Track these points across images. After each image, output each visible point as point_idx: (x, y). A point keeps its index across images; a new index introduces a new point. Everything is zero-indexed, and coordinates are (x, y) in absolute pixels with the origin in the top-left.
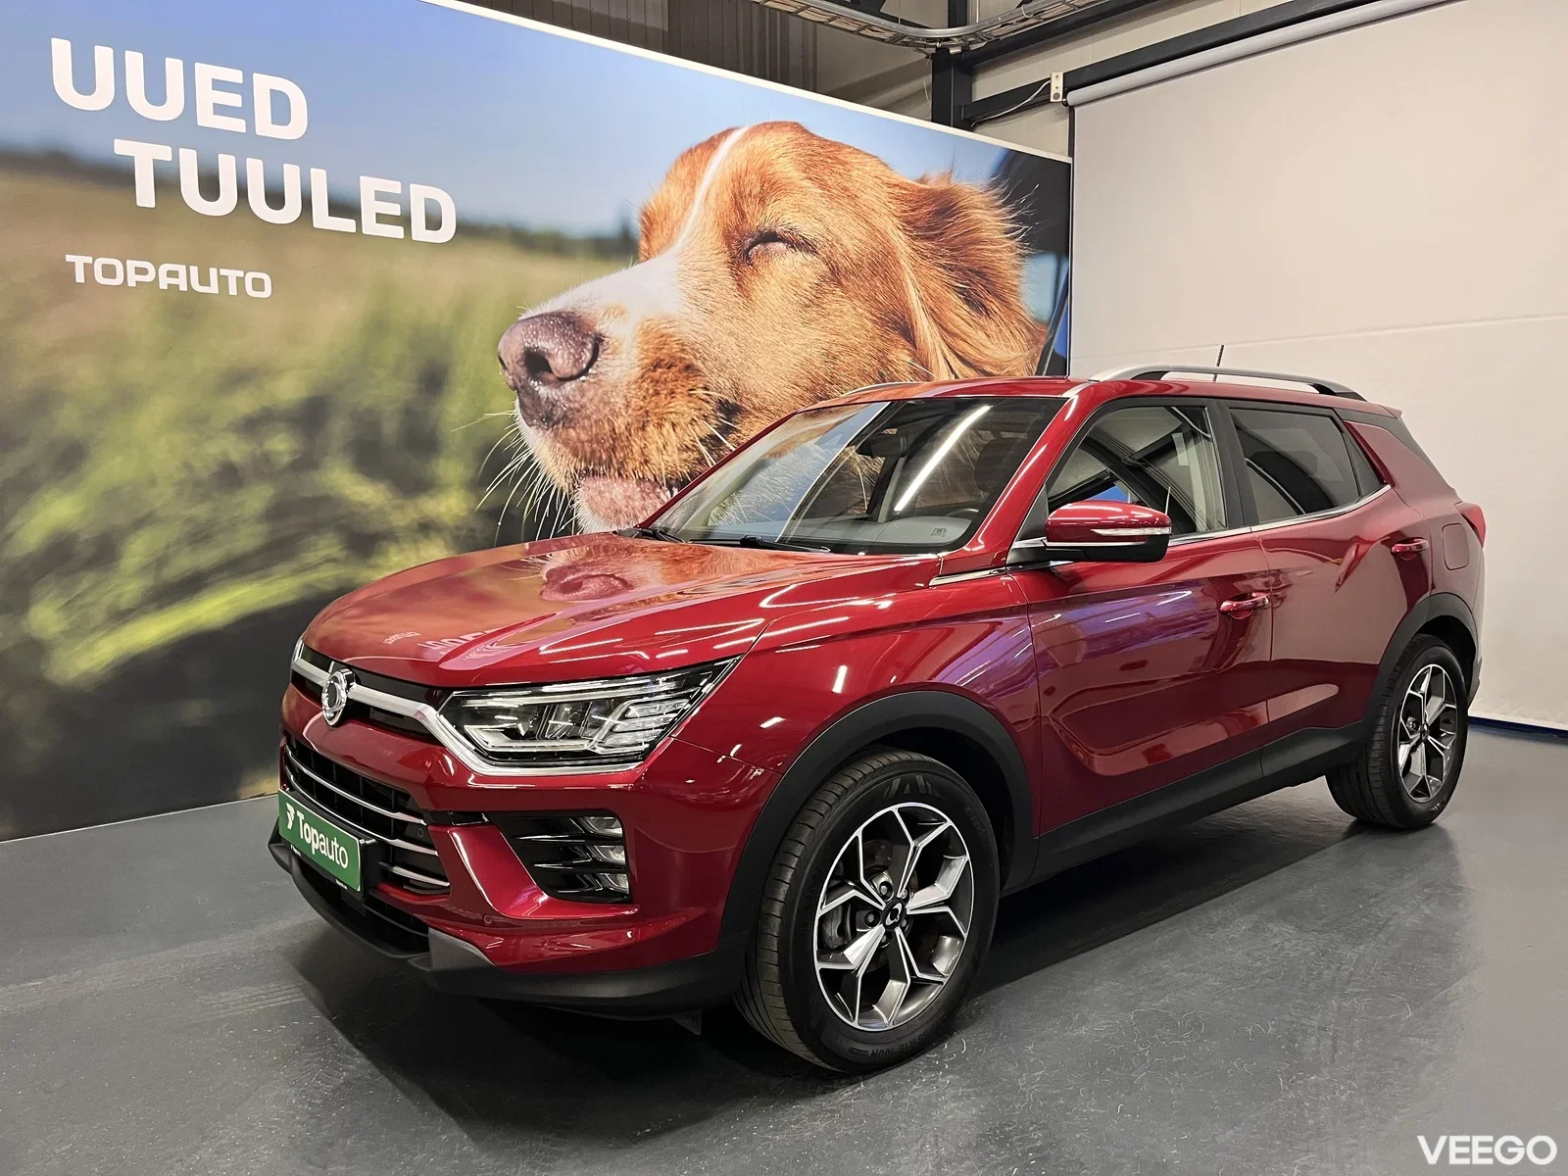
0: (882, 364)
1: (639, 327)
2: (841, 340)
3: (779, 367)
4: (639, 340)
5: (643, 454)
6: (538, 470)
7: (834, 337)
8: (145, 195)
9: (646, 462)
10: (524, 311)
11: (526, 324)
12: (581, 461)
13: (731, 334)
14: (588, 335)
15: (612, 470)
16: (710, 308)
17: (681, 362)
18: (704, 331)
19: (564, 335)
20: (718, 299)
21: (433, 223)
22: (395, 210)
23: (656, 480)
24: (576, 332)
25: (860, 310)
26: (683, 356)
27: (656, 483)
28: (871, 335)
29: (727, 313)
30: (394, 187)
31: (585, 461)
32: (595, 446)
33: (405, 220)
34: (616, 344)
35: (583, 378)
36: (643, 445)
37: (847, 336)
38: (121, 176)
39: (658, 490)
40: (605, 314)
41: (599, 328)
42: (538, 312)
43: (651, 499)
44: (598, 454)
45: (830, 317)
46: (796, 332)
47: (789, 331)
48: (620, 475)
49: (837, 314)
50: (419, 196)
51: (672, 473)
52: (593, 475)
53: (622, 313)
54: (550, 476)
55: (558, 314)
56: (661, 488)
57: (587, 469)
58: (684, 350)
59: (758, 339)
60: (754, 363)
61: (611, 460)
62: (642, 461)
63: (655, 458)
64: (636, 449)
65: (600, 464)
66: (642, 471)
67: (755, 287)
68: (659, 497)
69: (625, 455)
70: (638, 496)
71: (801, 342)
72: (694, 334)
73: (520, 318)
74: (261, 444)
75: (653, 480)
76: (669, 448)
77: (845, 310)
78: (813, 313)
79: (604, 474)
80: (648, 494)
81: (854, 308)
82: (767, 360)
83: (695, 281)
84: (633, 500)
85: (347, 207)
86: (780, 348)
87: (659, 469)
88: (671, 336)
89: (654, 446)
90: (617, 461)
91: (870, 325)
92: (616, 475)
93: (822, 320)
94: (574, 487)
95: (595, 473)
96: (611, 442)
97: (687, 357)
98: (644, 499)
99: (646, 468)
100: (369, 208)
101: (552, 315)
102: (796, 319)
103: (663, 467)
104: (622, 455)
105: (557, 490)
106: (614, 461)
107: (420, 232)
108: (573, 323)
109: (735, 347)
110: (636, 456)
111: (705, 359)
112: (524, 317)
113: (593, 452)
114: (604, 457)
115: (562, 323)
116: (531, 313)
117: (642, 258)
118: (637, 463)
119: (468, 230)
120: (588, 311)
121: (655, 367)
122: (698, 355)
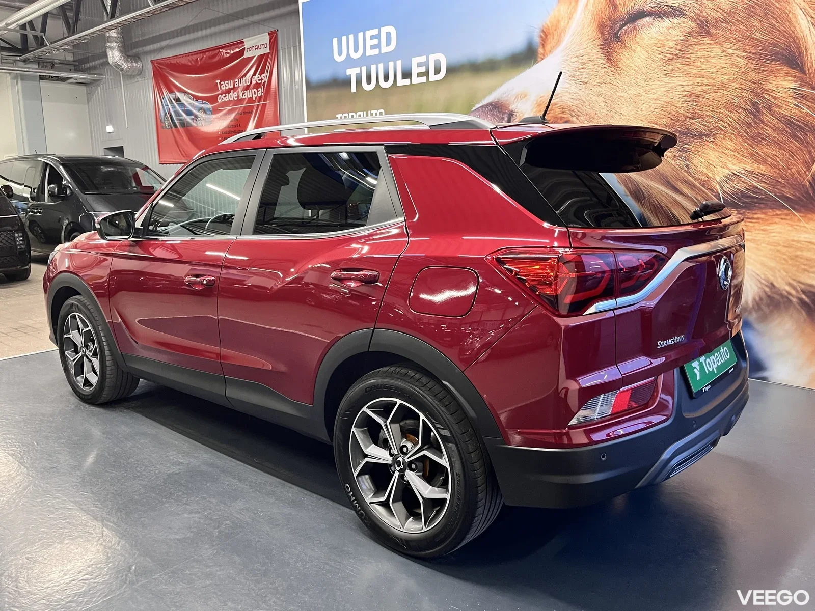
0: (757, 94)
1: (535, 102)
2: (705, 81)
3: (640, 112)
4: (534, 110)
7: (698, 80)
8: (354, 89)
10: (474, 106)
11: (474, 112)
13: (600, 95)
14: (505, 113)
16: (585, 80)
17: (561, 120)
18: (579, 97)
19: (493, 115)
20: (591, 73)
21: (437, 71)
22: (423, 69)
24: (499, 112)
25: (731, 51)
26: (563, 115)
28: (743, 70)
29: (598, 81)
30: (423, 59)
33: (427, 74)
34: (520, 115)
37: (713, 76)
38: (347, 83)
40: (515, 99)
41: (511, 108)
42: (481, 105)
45: (696, 64)
46: (659, 83)
47: (651, 83)
49: (702, 60)
50: (433, 58)
53: (525, 96)
55: (490, 104)
58: (563, 112)
59: (622, 95)
60: (617, 112)
67: (622, 57)
71: (663, 89)
72: (571, 100)
73: (472, 110)
77: (712, 55)
78: (677, 64)
81: (724, 51)
82: (630, 109)
83: (574, 65)
85: (407, 75)
86: (642, 98)
88: (556, 105)
91: (742, 62)
93: (686, 68)
97: (565, 116)
100: (415, 71)
101: (487, 105)
102: (658, 73)
107: (433, 77)
108: (498, 107)
109: (602, 104)
111: (579, 116)
112: (474, 109)
115: (492, 109)
116: (477, 106)
117: (539, 59)
119: (451, 70)
120: (506, 99)
122: (573, 114)
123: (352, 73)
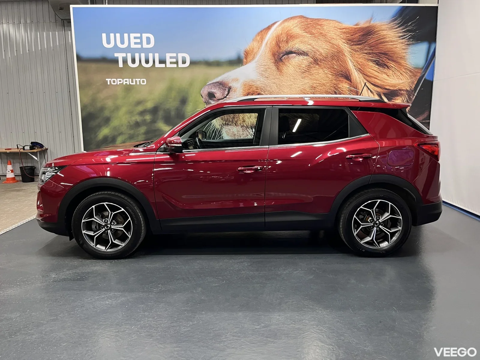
0: (336, 89)
1: (243, 84)
2: (317, 82)
3: (292, 92)
4: (243, 87)
5: (243, 119)
6: (211, 124)
7: (315, 81)
8: (121, 65)
9: (244, 121)
10: (208, 82)
11: (208, 85)
12: (224, 121)
13: (274, 83)
14: (227, 87)
15: (233, 123)
16: (267, 76)
17: (256, 93)
18: (264, 83)
19: (219, 88)
20: (270, 73)
21: (184, 62)
22: (174, 60)
23: (247, 126)
24: (223, 87)
25: (326, 72)
26: (257, 91)
27: (247, 127)
28: (331, 79)
29: (273, 77)
30: (174, 55)
31: (225, 121)
32: (228, 117)
33: (177, 63)
34: (235, 89)
35: (225, 99)
36: (243, 117)
37: (320, 80)
38: (115, 61)
39: (248, 129)
40: (232, 81)
41: (230, 85)
42: (212, 82)
43: (245, 131)
44: (229, 119)
45: (313, 75)
46: (299, 81)
47: (296, 81)
48: (236, 125)
49: (316, 74)
50: (180, 56)
51: (252, 124)
52: (227, 125)
53: (237, 80)
54: (215, 125)
55: (218, 82)
56: (249, 128)
57: (225, 123)
58: (257, 89)
59: (284, 84)
60: (283, 91)
61: (233, 121)
62: (243, 121)
63: (247, 120)
64: (241, 118)
65: (230, 122)
66: (243, 124)
67: (283, 68)
68: (248, 131)
69: (237, 119)
70: (242, 131)
71: (301, 84)
72: (261, 84)
73: (207, 84)
74: (144, 117)
75: (246, 126)
76: (252, 117)
77: (320, 72)
78: (306, 74)
79: (231, 125)
80: (244, 130)
81: (324, 71)
82: (288, 90)
83: (262, 69)
84: (239, 132)
85: (162, 61)
86: (293, 86)
87: (248, 123)
88: (253, 86)
89: (247, 117)
90: (235, 121)
91: (330, 76)
92: (235, 125)
93: (310, 76)
94: (222, 128)
95: (228, 124)
96: (233, 116)
97: (258, 91)
98: (243, 131)
99: (244, 123)
100: (168, 61)
101: (216, 83)
102: (299, 77)
103: (250, 123)
104: (236, 119)
105: (217, 129)
106: (234, 121)
107: (181, 65)
108: (222, 84)
109: (275, 87)
110: (241, 120)
111: (265, 91)
112: (208, 84)
113: (227, 119)
114: (231, 120)
115: (219, 85)
116: (210, 83)
117: (244, 64)
118: (241, 122)
119: (192, 63)
120: (227, 81)
121: (248, 94)
122: (262, 90)
123: (120, 56)
